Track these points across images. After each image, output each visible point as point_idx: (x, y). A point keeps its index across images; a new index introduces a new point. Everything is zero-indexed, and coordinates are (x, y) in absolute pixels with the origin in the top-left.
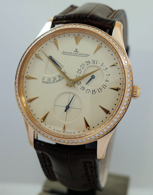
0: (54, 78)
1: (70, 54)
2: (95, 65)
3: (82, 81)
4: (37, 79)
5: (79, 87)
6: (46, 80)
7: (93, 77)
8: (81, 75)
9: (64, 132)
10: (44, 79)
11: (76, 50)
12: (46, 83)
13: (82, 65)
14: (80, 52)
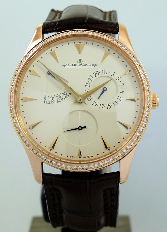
0: (59, 97)
1: (73, 66)
2: (105, 75)
3: (93, 96)
4: (36, 99)
5: (91, 102)
6: (48, 100)
7: (105, 90)
8: (91, 89)
9: (80, 157)
10: (45, 99)
11: (80, 60)
12: (49, 103)
13: (90, 78)
14: (85, 63)
